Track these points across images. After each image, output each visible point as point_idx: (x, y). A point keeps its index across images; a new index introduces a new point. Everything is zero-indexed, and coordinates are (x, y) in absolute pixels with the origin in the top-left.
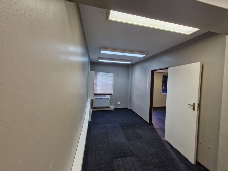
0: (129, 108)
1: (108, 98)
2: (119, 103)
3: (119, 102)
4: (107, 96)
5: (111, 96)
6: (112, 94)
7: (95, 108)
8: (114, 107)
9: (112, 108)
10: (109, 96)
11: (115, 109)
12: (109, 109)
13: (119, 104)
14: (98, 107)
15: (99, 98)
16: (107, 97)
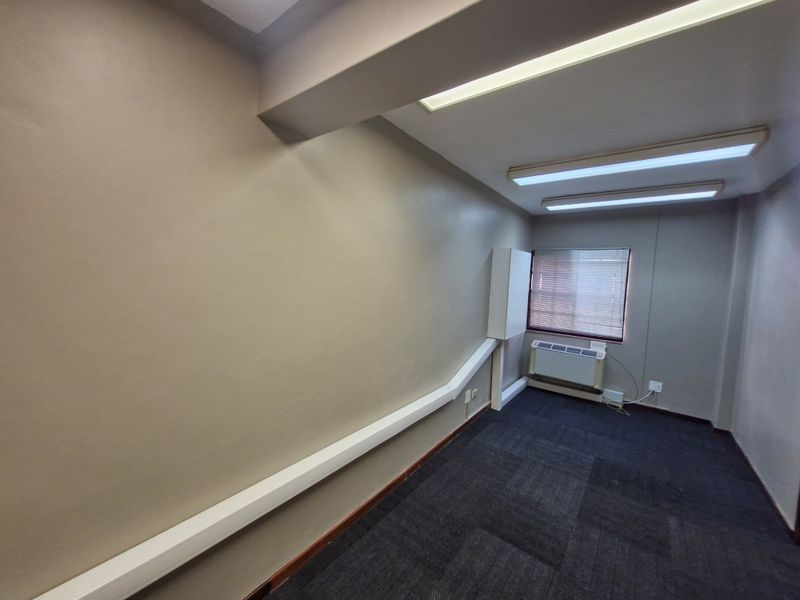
0: (715, 426)
1: (594, 354)
2: (655, 386)
3: (660, 384)
4: (593, 342)
5: (614, 346)
6: (621, 340)
7: (537, 377)
8: (624, 396)
9: (614, 396)
10: (604, 344)
11: (626, 406)
12: (599, 399)
13: (659, 390)
14: (551, 378)
15: (555, 347)
16: (592, 349)
